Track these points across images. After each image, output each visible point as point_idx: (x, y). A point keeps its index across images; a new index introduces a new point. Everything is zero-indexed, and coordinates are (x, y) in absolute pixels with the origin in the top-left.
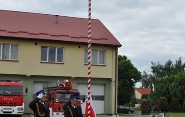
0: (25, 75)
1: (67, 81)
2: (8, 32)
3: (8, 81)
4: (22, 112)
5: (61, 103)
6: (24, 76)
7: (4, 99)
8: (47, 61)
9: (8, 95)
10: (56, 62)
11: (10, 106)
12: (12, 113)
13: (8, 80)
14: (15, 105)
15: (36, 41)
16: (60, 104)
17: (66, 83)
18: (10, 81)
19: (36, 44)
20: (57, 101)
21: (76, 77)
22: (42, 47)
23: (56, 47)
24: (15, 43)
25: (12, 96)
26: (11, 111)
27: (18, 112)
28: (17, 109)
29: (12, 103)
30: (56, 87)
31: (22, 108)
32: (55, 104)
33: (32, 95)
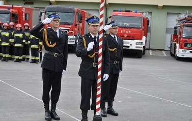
4: (141, 47)
5: (189, 39)
6: (156, 6)
7: (122, 31)
11: (128, 39)
12: (130, 48)
13: (127, 10)
14: (133, 38)
16: (187, 39)
18: (129, 11)
20: (184, 35)
25: (131, 28)
26: (129, 45)
27: (137, 47)
28: (135, 43)
29: (130, 37)
30: (185, 19)
31: (142, 43)
32: (181, 39)
33: (165, 29)
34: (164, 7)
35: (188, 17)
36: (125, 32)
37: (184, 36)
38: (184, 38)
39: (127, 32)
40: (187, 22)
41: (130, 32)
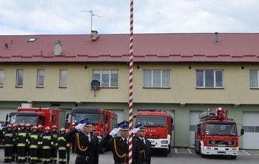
0: (179, 104)
1: (220, 109)
2: (159, 57)
3: (151, 111)
4: (166, 146)
5: (213, 136)
7: (147, 131)
8: (204, 87)
9: (150, 127)
10: (215, 87)
11: (153, 138)
13: (151, 109)
14: (158, 137)
15: (190, 64)
16: (211, 137)
17: (218, 111)
19: (190, 68)
20: (208, 132)
21: (240, 105)
22: (197, 71)
23: (213, 70)
24: (165, 68)
26: (154, 144)
27: (162, 146)
28: (160, 142)
29: (155, 135)
30: (207, 117)
31: (167, 141)
32: (205, 136)
33: (189, 126)
35: (210, 114)
37: (207, 134)
39: (152, 131)
41: (155, 131)
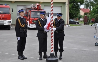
1: (38, 4)
4: (10, 24)
5: (34, 18)
9: (1, 14)
11: (3, 20)
12: (5, 25)
16: (34, 19)
18: (2, 5)
21: (43, 2)
25: (4, 14)
26: (4, 23)
27: (8, 24)
28: (7, 22)
29: (4, 19)
30: (31, 8)
31: (11, 21)
32: (31, 18)
33: (16, 14)
34: (15, 2)
35: (33, 7)
36: (1, 16)
37: (32, 17)
38: (32, 18)
39: (2, 16)
40: (33, 10)
41: (4, 16)
